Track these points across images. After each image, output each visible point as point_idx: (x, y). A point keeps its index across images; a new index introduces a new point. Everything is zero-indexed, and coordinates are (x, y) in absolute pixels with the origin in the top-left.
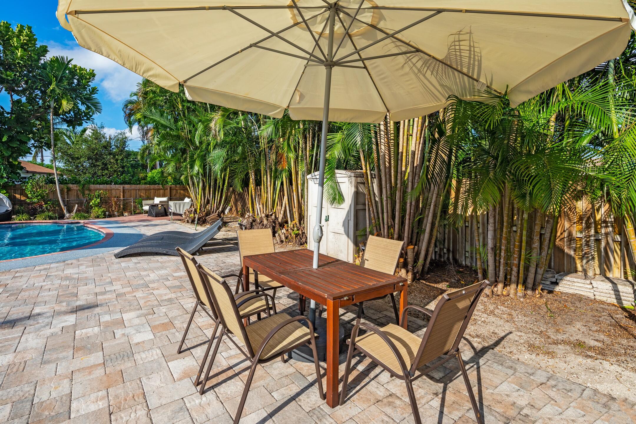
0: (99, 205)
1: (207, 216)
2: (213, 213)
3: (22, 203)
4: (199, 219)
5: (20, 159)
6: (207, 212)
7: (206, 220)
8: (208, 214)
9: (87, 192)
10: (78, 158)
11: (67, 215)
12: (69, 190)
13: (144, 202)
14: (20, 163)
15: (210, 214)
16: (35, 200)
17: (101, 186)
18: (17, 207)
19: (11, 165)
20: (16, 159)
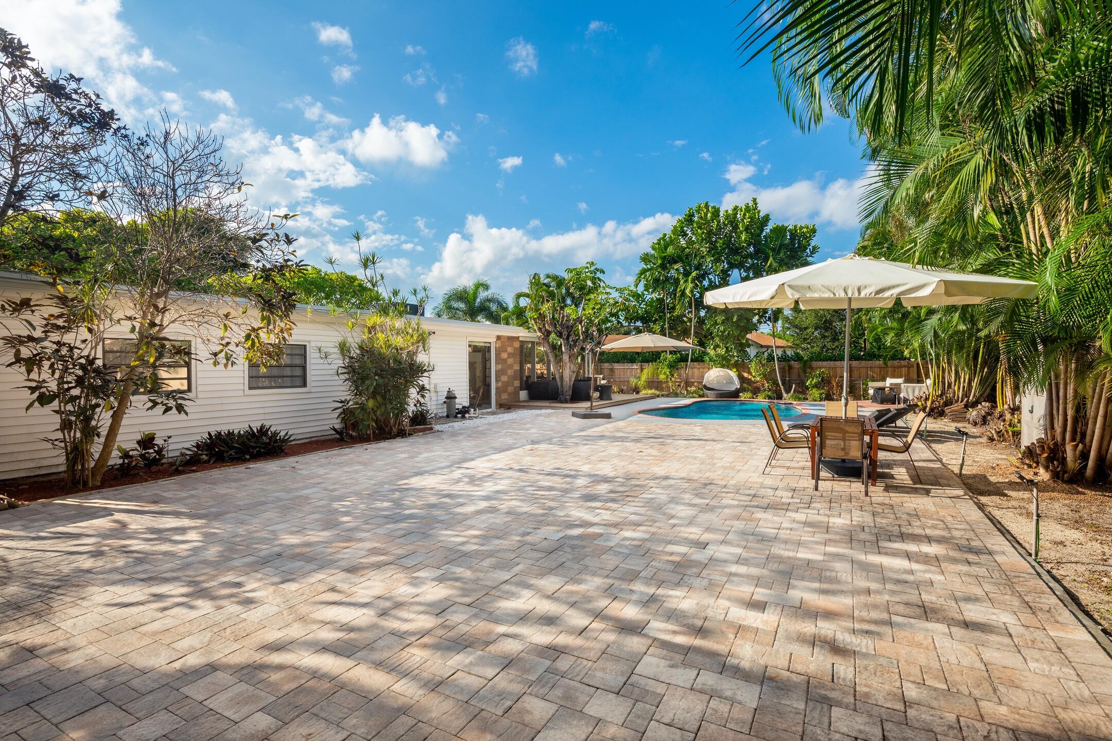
0: (816, 386)
1: (946, 405)
2: (957, 402)
3: (749, 382)
4: (932, 410)
5: (749, 336)
6: (947, 401)
7: (944, 411)
8: (948, 403)
9: (809, 370)
10: (806, 329)
11: (785, 395)
12: (790, 368)
13: (870, 384)
14: (747, 340)
15: (951, 404)
16: (758, 379)
17: (825, 363)
18: (745, 385)
19: (741, 345)
20: (744, 337)
